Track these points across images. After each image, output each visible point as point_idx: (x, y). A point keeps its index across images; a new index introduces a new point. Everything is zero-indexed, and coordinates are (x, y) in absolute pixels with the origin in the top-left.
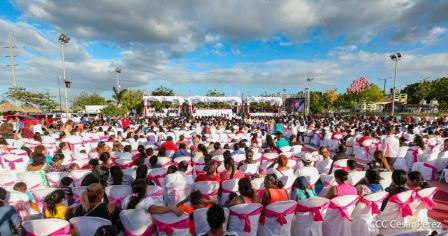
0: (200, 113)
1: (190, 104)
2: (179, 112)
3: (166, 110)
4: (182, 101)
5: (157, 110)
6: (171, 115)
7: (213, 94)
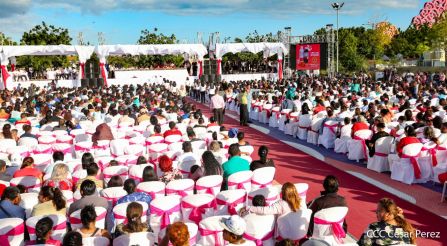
0: (124, 78)
1: (103, 61)
2: (80, 77)
3: (51, 73)
4: (84, 55)
5: (31, 76)
6: (62, 83)
7: (150, 39)
